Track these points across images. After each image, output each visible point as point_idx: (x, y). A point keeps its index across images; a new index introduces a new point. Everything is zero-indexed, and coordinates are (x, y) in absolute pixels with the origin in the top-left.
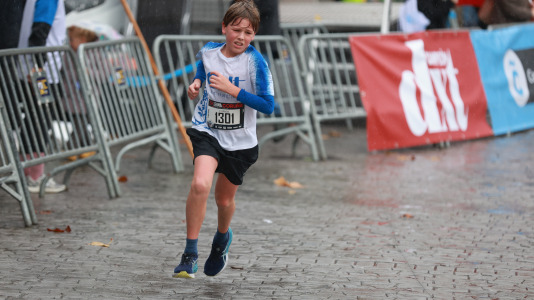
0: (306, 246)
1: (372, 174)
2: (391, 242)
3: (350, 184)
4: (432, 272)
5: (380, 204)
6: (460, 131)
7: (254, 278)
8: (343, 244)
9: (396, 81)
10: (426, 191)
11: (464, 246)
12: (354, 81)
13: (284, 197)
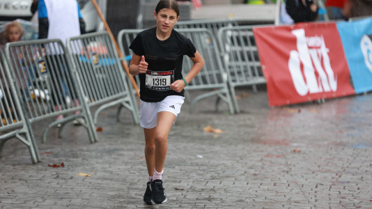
0: (227, 173)
1: (271, 123)
2: (286, 169)
3: (256, 129)
4: (315, 189)
5: (278, 143)
6: (332, 92)
7: (191, 196)
8: (252, 171)
9: (286, 58)
10: (309, 133)
11: (336, 171)
12: (257, 59)
13: (211, 140)
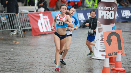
0: (20, 54)
1: (33, 40)
2: (37, 53)
3: (28, 42)
4: (45, 59)
5: (35, 46)
6: (50, 31)
7: (9, 61)
8: (27, 54)
9: (37, 22)
10: (43, 43)
11: (51, 53)
12: (29, 22)
13: (15, 45)
